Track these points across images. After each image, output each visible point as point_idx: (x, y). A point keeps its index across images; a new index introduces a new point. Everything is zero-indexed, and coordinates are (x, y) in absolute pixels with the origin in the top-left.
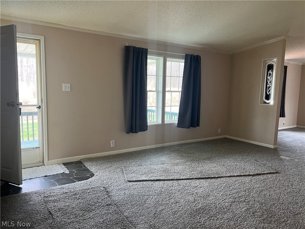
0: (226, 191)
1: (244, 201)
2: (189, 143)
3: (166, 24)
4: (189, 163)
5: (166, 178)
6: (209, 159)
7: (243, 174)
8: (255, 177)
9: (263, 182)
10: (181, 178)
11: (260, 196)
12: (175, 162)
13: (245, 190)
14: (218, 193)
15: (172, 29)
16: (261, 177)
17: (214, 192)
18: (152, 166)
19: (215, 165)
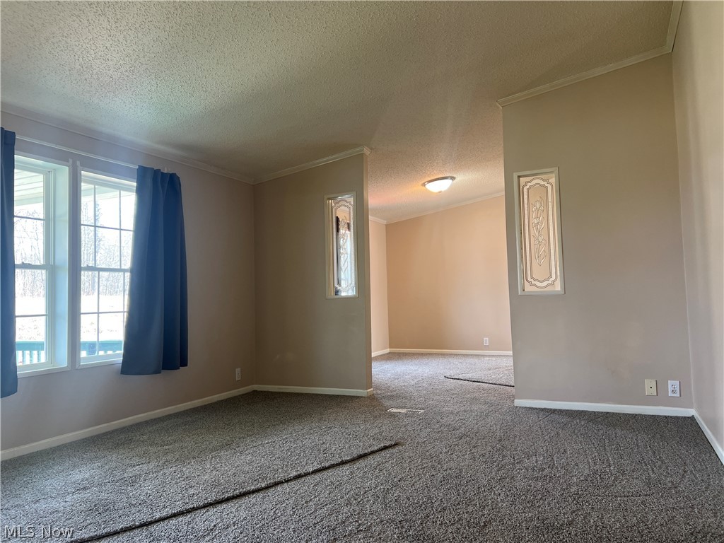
0: (302, 517)
1: (358, 531)
2: (159, 418)
3: (81, 59)
4: (174, 469)
5: (105, 531)
6: (226, 445)
7: (327, 465)
8: (357, 465)
9: (381, 470)
10: (157, 515)
11: (388, 505)
12: (126, 475)
13: (349, 500)
14: (282, 528)
15: (98, 79)
16: (370, 461)
17: (270, 531)
18: (42, 505)
19: (250, 457)
